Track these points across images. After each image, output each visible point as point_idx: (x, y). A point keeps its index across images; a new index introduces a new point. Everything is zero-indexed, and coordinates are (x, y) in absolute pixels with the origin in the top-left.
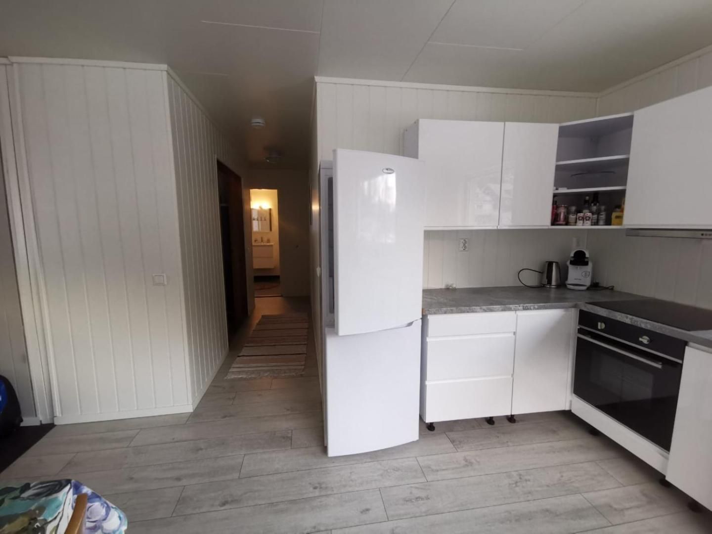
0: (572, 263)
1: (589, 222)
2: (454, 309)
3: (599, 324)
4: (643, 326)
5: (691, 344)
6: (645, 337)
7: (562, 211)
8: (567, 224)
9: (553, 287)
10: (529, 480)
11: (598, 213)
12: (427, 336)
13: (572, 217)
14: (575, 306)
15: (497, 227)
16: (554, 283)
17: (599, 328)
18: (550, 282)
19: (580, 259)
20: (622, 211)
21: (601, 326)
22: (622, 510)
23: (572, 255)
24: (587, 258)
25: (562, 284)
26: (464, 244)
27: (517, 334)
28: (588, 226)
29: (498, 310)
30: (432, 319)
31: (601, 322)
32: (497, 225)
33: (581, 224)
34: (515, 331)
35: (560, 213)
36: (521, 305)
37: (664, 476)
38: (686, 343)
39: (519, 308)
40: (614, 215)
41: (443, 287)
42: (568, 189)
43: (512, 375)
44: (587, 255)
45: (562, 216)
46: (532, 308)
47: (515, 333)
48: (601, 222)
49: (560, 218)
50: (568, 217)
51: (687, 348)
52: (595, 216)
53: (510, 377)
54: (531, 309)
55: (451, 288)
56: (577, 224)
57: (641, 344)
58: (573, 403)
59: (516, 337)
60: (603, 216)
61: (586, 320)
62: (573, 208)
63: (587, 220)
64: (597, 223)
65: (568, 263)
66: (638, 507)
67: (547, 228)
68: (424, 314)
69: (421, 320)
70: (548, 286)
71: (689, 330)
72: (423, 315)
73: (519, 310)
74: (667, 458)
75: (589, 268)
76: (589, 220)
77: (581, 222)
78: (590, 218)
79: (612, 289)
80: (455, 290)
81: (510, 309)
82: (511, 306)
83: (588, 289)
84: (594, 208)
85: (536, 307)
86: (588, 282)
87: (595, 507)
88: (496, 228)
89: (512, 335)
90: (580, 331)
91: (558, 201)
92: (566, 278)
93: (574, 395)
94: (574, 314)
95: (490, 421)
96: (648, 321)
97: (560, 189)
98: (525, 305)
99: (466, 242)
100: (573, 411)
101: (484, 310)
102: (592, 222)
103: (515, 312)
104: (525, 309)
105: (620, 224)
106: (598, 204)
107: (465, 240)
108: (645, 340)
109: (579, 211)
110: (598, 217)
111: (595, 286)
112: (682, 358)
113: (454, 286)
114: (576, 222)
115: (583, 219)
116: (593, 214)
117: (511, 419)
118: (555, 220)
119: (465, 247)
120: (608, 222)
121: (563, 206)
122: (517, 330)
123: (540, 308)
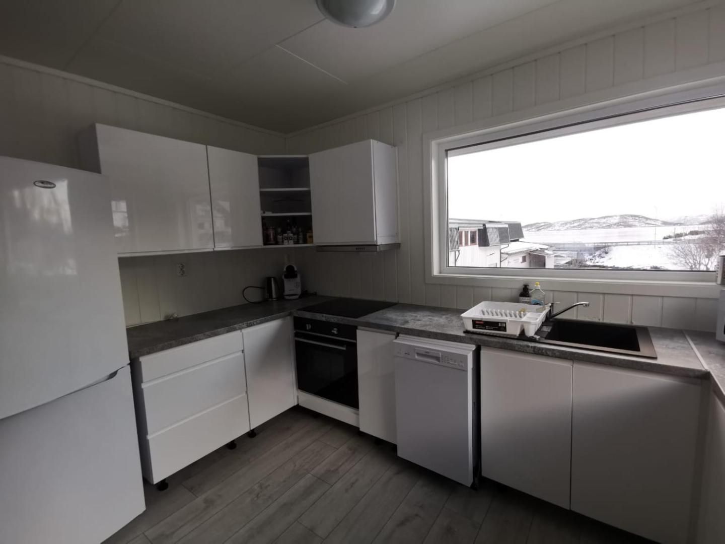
0: (286, 277)
1: (292, 242)
2: (173, 342)
3: (307, 325)
4: (332, 320)
5: (359, 327)
6: (335, 329)
7: (271, 233)
8: (277, 243)
9: (274, 299)
10: (269, 485)
11: (297, 233)
12: (142, 382)
13: (280, 237)
14: (290, 314)
15: (214, 249)
16: (274, 296)
17: (307, 328)
18: (271, 296)
19: (291, 273)
20: (312, 232)
21: (308, 327)
22: (337, 469)
23: (285, 270)
24: (296, 271)
25: (281, 296)
26: (181, 269)
27: (245, 351)
28: (290, 244)
29: (223, 333)
30: (146, 361)
31: (308, 324)
32: (213, 247)
33: (287, 243)
34: (242, 349)
35: (270, 234)
36: (245, 323)
37: (359, 428)
38: (355, 328)
39: (243, 326)
40: (308, 235)
41: (162, 319)
42: (273, 212)
43: (247, 392)
44: (296, 269)
45: (272, 237)
46: (255, 323)
47: (243, 351)
48: (301, 242)
49: (270, 238)
50: (277, 238)
51: (358, 331)
52: (296, 236)
53: (244, 394)
54: (254, 325)
55: (172, 318)
56: (284, 243)
57: (333, 334)
58: (299, 397)
59: (244, 354)
60: (301, 236)
61: (299, 323)
62: (279, 230)
63: (290, 240)
64: (297, 242)
65: (283, 277)
66: (346, 461)
67: (260, 247)
68: (133, 357)
69: (129, 366)
70: (270, 300)
71: (357, 318)
72: (131, 359)
73: (243, 328)
74: (358, 414)
75: (298, 279)
76: (291, 240)
77: (286, 241)
78: (292, 238)
79: (315, 294)
80: (177, 320)
81: (235, 330)
82: (235, 326)
83: (300, 297)
84: (294, 230)
85: (258, 322)
86: (299, 291)
87: (319, 478)
88: (212, 250)
89: (240, 353)
90: (296, 335)
91: (266, 223)
92: (284, 291)
93: (299, 390)
94: (289, 321)
95: (232, 445)
96: (335, 316)
97: (266, 212)
98: (249, 322)
99: (183, 266)
100: (300, 405)
101: (208, 335)
102: (294, 241)
103: (240, 331)
104: (249, 326)
105: (312, 242)
106: (296, 226)
107: (181, 265)
108: (335, 331)
109: (284, 232)
110: (298, 237)
111: (305, 294)
112: (356, 339)
113: (176, 315)
114: (283, 242)
115: (288, 239)
116: (294, 234)
117: (252, 434)
118: (266, 241)
119: (183, 272)
120: (305, 242)
121: (271, 227)
122: (245, 348)
123: (261, 322)
